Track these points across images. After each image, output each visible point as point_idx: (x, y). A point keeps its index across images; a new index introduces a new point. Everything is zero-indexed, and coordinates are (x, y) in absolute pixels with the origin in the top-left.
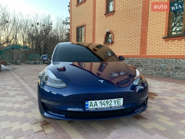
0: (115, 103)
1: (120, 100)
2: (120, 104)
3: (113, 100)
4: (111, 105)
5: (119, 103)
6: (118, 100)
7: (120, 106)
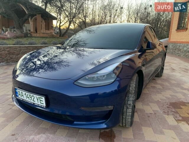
0: (38, 100)
1: (42, 98)
2: (43, 104)
3: (35, 96)
4: (35, 101)
5: (41, 102)
6: (40, 98)
7: (43, 106)
